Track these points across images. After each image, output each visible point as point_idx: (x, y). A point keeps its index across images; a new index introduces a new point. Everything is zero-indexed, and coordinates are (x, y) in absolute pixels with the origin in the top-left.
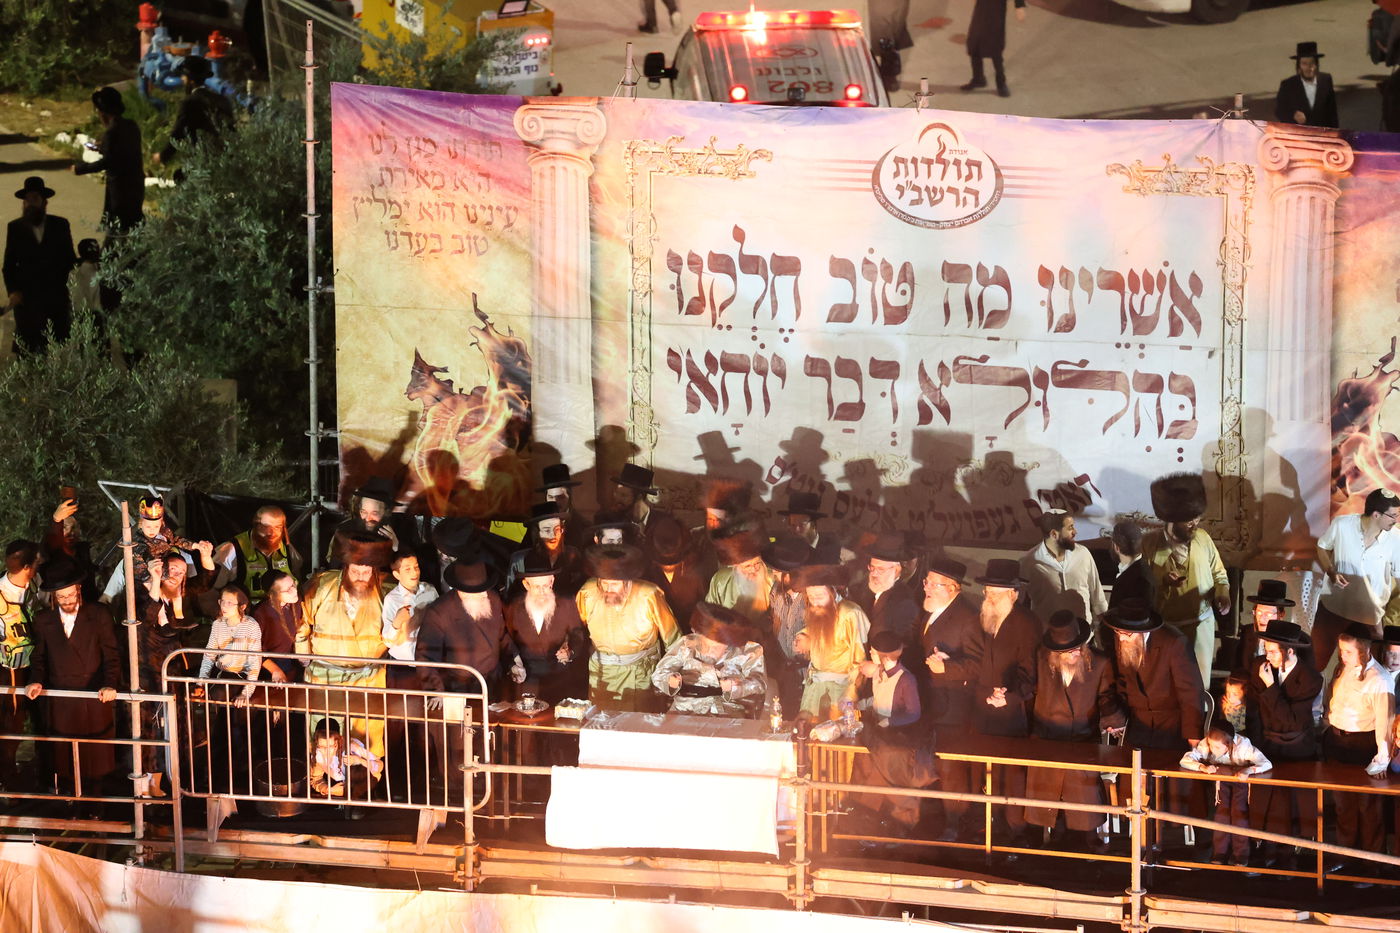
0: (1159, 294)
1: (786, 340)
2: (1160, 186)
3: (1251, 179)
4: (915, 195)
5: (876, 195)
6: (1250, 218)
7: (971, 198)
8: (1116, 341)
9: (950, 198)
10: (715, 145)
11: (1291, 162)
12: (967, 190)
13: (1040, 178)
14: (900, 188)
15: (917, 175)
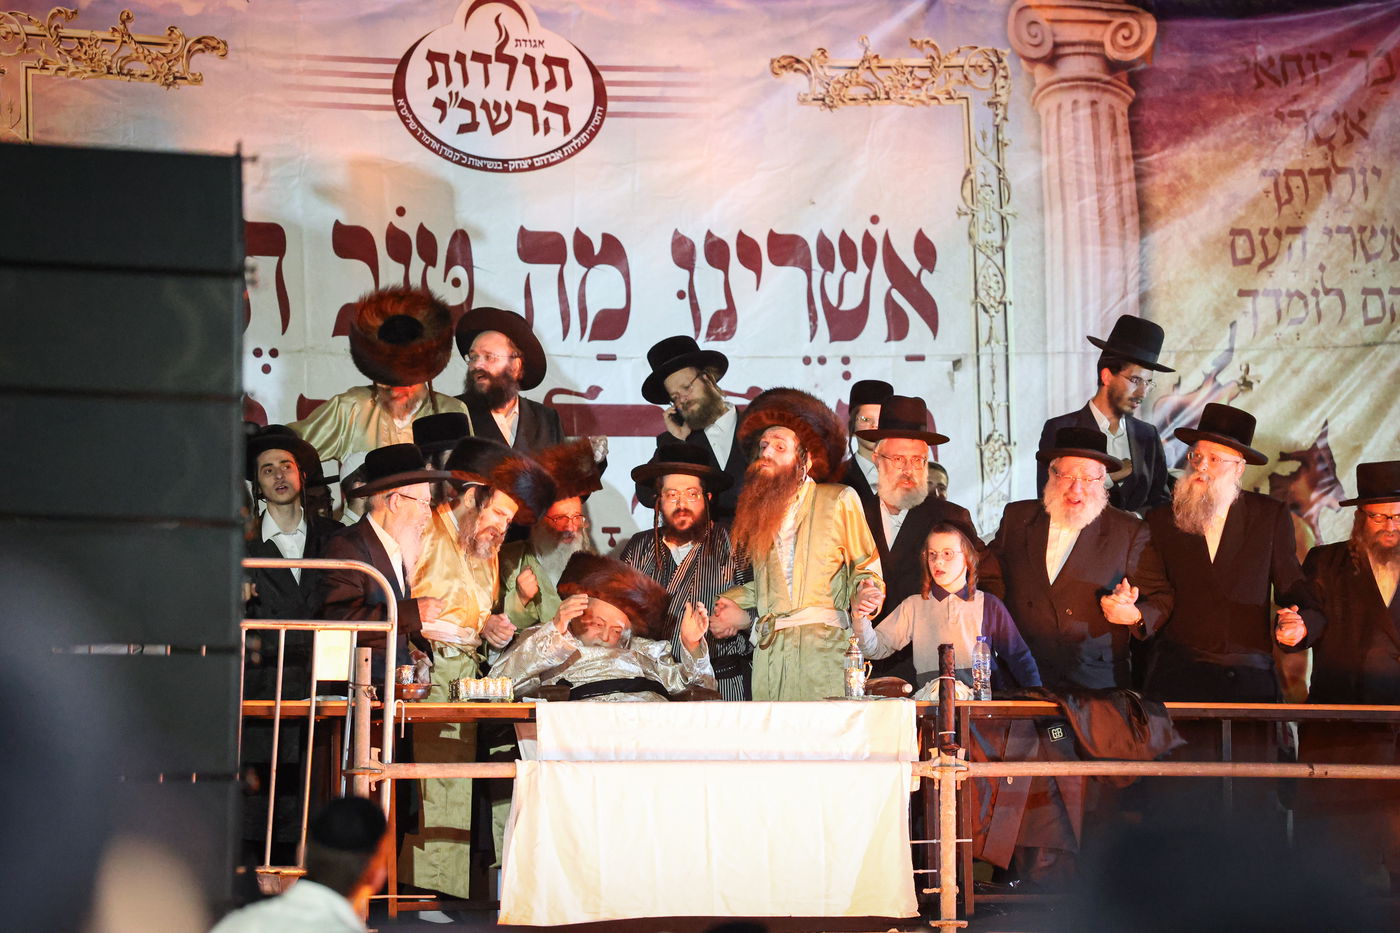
0: (867, 271)
1: (266, 369)
2: (858, 92)
3: (1001, 72)
4: (465, 117)
5: (403, 119)
6: (1005, 136)
7: (556, 120)
8: (803, 354)
9: (522, 119)
10: (130, 25)
11: (1057, 45)
12: (549, 107)
13: (665, 84)
14: (439, 104)
15: (466, 81)
